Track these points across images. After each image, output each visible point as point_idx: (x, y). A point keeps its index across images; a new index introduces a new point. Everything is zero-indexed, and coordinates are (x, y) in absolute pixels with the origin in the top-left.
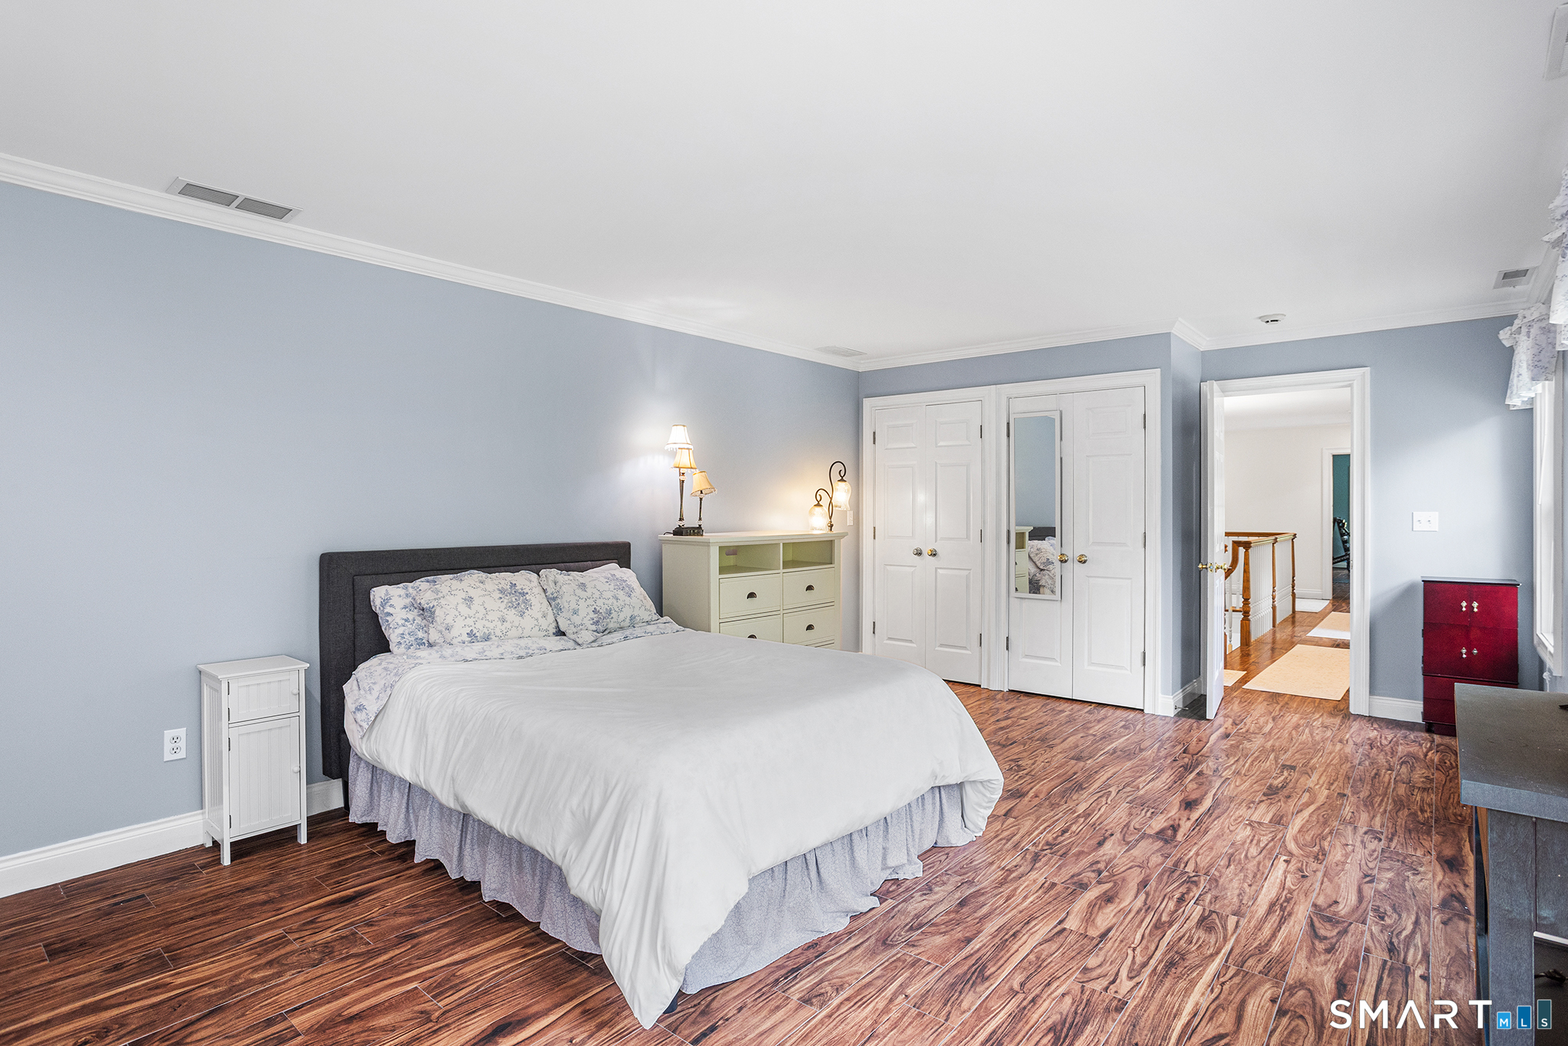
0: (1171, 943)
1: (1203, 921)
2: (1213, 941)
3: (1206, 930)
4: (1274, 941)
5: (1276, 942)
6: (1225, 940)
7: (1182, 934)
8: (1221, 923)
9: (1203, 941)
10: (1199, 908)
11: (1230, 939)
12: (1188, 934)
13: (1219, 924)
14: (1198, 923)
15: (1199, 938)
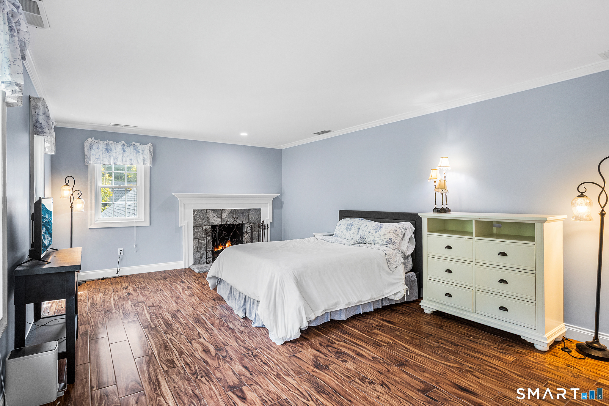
0: (172, 350)
1: (173, 362)
2: (163, 358)
3: (169, 360)
4: (147, 369)
5: (146, 369)
6: (160, 360)
7: (173, 354)
8: (167, 365)
9: (165, 356)
10: (179, 366)
11: (159, 361)
12: (172, 355)
13: (168, 364)
14: (174, 360)
15: (168, 356)
